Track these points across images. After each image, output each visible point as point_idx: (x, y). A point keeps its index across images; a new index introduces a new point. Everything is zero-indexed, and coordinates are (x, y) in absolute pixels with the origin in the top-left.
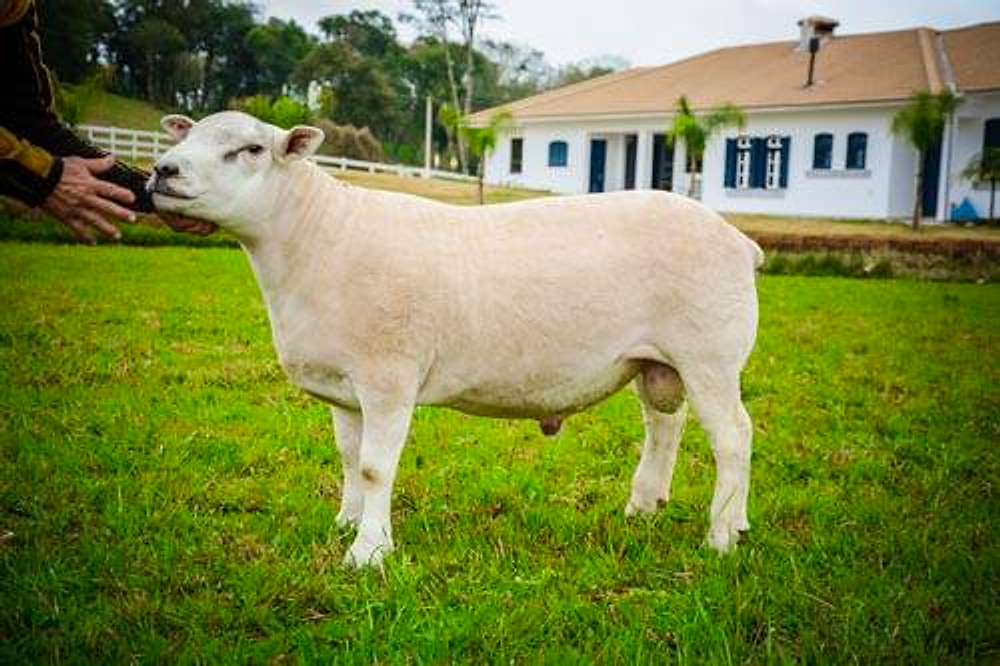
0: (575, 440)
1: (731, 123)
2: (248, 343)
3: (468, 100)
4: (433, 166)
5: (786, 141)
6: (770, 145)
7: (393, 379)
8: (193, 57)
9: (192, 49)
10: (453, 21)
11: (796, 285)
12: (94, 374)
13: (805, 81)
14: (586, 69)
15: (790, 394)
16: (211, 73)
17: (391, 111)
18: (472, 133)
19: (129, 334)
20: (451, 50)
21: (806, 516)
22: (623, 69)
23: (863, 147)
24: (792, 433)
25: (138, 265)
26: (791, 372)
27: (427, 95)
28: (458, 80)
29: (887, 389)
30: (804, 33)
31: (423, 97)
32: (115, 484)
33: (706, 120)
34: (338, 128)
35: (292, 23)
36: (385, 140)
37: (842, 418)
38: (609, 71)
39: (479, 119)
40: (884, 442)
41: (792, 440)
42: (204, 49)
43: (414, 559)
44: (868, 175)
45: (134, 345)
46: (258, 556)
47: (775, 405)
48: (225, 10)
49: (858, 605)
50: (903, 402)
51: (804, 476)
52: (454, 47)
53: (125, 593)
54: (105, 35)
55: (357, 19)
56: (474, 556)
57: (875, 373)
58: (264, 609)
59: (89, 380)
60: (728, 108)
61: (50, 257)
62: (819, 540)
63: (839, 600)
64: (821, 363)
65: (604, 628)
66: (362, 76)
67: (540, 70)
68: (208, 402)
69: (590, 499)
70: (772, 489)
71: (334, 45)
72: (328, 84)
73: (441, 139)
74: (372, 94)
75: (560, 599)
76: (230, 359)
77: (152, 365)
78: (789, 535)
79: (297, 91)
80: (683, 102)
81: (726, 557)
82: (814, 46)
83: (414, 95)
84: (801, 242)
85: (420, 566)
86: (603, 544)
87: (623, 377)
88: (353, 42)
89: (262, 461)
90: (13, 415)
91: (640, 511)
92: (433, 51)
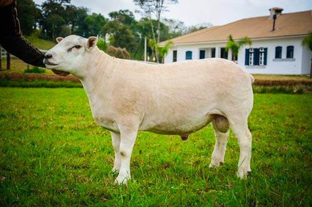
0: (193, 145)
1: (247, 43)
2: (84, 116)
3: (159, 38)
4: (147, 60)
5: (266, 49)
6: (260, 51)
7: (130, 122)
8: (67, 26)
9: (67, 24)
10: (154, 12)
11: (269, 96)
12: (33, 127)
13: (272, 28)
14: (198, 27)
15: (267, 130)
16: (74, 31)
17: (133, 43)
18: (160, 49)
19: (45, 114)
20: (153, 22)
21: (271, 167)
22: (211, 26)
23: (292, 51)
24: (267, 142)
25: (49, 93)
26: (267, 123)
27: (145, 37)
28: (155, 32)
29: (300, 128)
30: (271, 13)
31: (144, 38)
32: (39, 160)
33: (239, 43)
34: (115, 48)
35: (100, 14)
36: (131, 52)
37: (284, 137)
38: (205, 28)
39: (162, 44)
40: (298, 144)
41: (266, 144)
42: (71, 24)
43: (137, 181)
44: (294, 60)
45: (46, 117)
46: (85, 181)
47: (261, 133)
48: (78, 11)
49: (288, 195)
50: (306, 132)
51: (270, 155)
52: (154, 21)
53: (40, 193)
54: (39, 20)
55: (121, 13)
56: (158, 180)
57: (296, 123)
58: (87, 197)
59: (31, 128)
60: (246, 39)
61: (20, 92)
62: (275, 175)
63: (281, 194)
64: (277, 120)
65: (201, 202)
66: (123, 31)
67: (183, 28)
68: (71, 135)
69: (197, 163)
70: (260, 160)
71: (114, 22)
72: (112, 34)
73: (150, 51)
74: (126, 37)
75: (186, 193)
76: (78, 121)
77: (53, 123)
78: (265, 174)
79: (102, 37)
80: (230, 37)
81: (243, 180)
82: (275, 17)
83: (141, 37)
84: (271, 83)
85: (139, 184)
86: (202, 177)
87: (208, 120)
88: (120, 20)
89: (88, 152)
90: (6, 139)
91: (214, 166)
92: (147, 23)
